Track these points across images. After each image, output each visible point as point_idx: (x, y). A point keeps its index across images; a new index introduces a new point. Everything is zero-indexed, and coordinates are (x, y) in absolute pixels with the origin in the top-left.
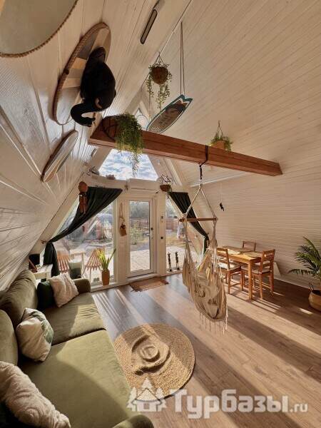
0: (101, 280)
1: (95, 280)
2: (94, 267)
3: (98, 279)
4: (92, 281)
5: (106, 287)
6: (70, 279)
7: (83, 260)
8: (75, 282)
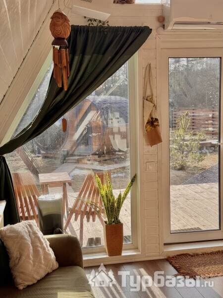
0: (103, 242)
1: (91, 241)
2: (90, 214)
3: (98, 241)
4: (84, 244)
5: (115, 260)
6: (40, 234)
7: (65, 196)
8: (50, 240)
